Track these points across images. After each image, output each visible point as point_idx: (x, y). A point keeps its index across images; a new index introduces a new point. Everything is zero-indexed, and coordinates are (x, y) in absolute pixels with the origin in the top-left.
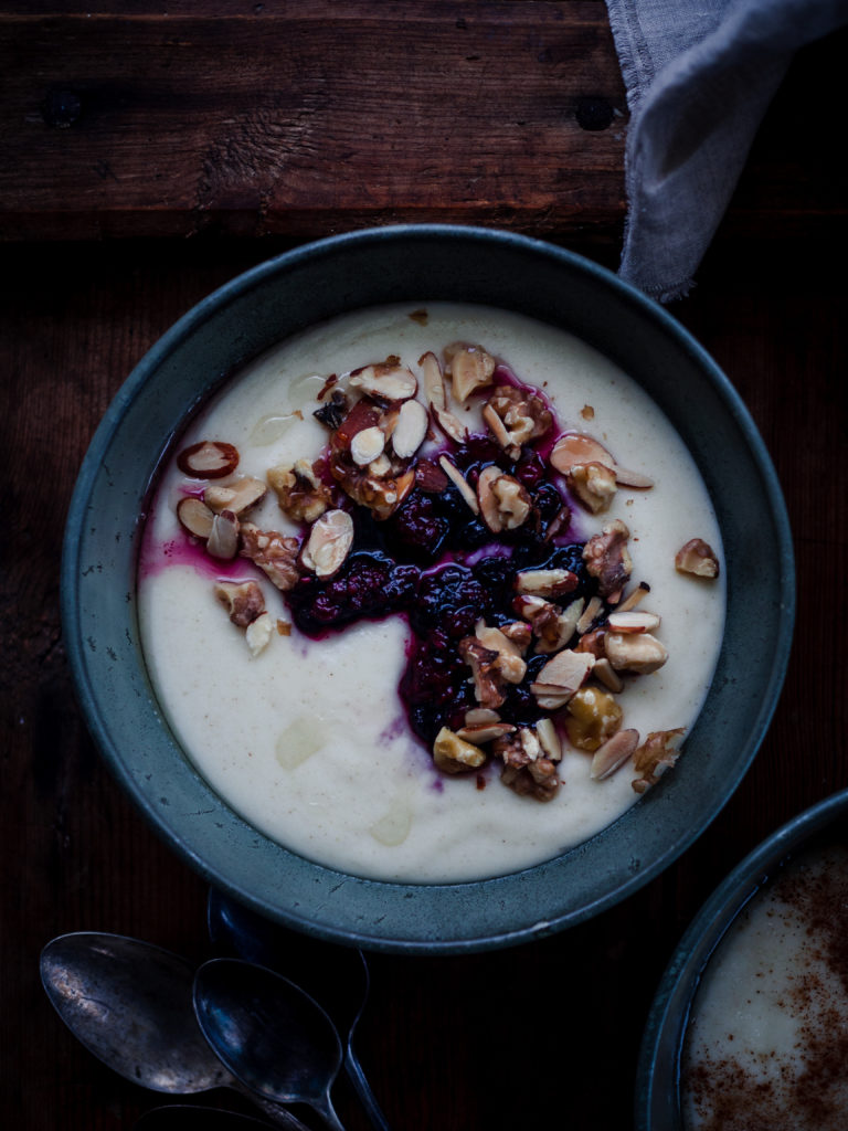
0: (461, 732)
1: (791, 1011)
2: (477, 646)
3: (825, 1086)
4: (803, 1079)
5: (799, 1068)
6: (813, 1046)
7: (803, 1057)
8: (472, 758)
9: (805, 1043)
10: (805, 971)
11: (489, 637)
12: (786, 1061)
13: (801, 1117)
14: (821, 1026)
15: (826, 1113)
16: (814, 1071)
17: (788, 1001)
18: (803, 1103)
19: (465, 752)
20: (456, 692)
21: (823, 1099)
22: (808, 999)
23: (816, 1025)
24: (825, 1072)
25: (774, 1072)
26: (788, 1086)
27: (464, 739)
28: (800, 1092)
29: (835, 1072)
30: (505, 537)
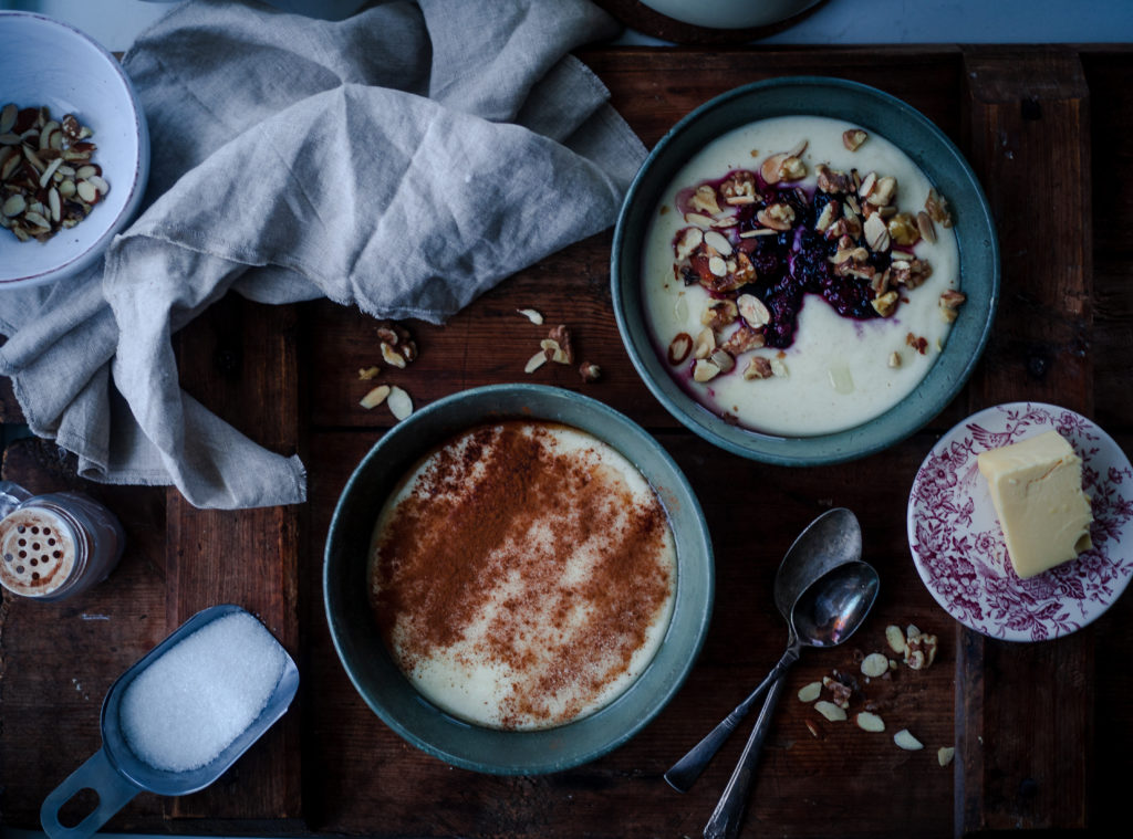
0: (878, 295)
1: (473, 671)
2: (841, 265)
3: (515, 654)
4: (511, 666)
5: (505, 667)
6: (493, 659)
7: (499, 665)
8: (893, 297)
9: (491, 663)
10: (452, 660)
11: (839, 258)
12: (501, 675)
13: (532, 667)
14: (482, 654)
15: (530, 654)
16: (506, 659)
17: (468, 671)
18: (524, 666)
19: (889, 299)
20: (857, 288)
21: (523, 655)
22: (467, 660)
23: (482, 656)
24: (508, 653)
25: (507, 682)
26: (514, 674)
27: (882, 296)
28: (518, 668)
29: (509, 648)
30: (794, 225)
